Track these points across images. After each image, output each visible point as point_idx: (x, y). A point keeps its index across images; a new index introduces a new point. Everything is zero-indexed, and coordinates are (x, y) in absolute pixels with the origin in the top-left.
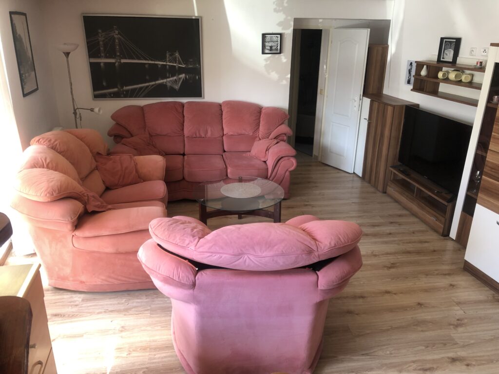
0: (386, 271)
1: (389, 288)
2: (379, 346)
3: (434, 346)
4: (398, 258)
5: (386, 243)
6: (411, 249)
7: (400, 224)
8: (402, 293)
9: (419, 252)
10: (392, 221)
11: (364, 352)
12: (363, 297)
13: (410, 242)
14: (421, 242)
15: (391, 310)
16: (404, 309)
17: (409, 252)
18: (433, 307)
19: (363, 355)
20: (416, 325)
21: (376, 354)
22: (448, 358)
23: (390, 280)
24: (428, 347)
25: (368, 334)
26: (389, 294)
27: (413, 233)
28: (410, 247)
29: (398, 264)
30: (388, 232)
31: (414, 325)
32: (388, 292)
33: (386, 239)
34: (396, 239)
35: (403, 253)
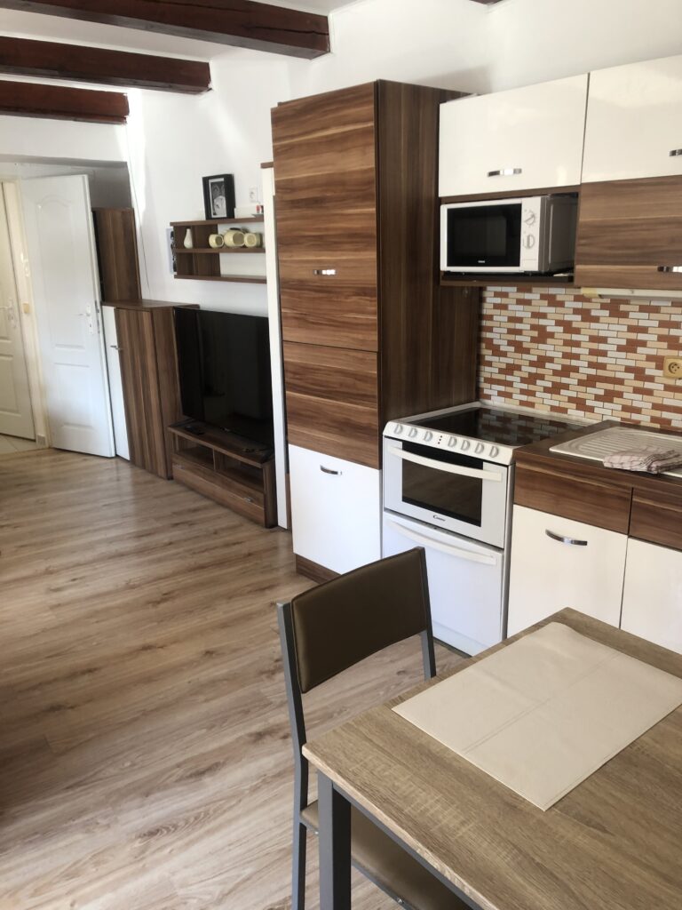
0: (152, 611)
1: (150, 640)
2: (108, 758)
3: (224, 722)
4: (179, 582)
5: (159, 560)
6: (207, 561)
7: (191, 524)
8: (175, 642)
9: (220, 563)
10: (177, 522)
11: (71, 782)
12: (90, 671)
13: (206, 550)
14: (227, 545)
15: (148, 679)
16: (177, 669)
17: (202, 567)
18: (235, 651)
19: (68, 788)
20: (197, 693)
21: (101, 775)
22: (250, 735)
23: (155, 624)
24: (213, 726)
25: (89, 740)
26: (149, 651)
27: (216, 533)
28: (205, 558)
29: (177, 592)
30: (166, 541)
31: (191, 695)
32: (146, 648)
33: (159, 555)
34: (181, 550)
35: (190, 571)
